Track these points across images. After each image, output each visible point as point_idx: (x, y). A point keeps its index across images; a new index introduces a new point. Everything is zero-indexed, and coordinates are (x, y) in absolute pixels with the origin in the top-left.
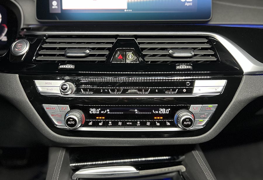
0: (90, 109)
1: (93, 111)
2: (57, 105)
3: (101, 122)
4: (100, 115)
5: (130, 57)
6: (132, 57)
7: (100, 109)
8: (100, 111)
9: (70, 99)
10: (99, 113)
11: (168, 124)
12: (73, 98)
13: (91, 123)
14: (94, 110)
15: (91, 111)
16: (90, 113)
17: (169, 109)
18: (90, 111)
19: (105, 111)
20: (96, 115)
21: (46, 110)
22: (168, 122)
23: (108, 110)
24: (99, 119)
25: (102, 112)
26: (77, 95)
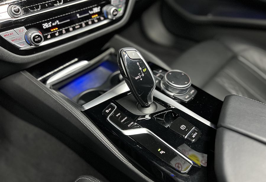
0: (43, 25)
2: (13, 30)
3: (56, 33)
4: (53, 27)
7: (51, 22)
8: (51, 24)
9: (22, 20)
10: (51, 26)
11: (102, 19)
12: (25, 19)
13: (49, 36)
14: (46, 25)
15: (45, 26)
16: (44, 28)
19: (55, 23)
20: (49, 29)
21: (4, 37)
23: (58, 21)
24: (54, 31)
25: (53, 24)
26: (28, 15)
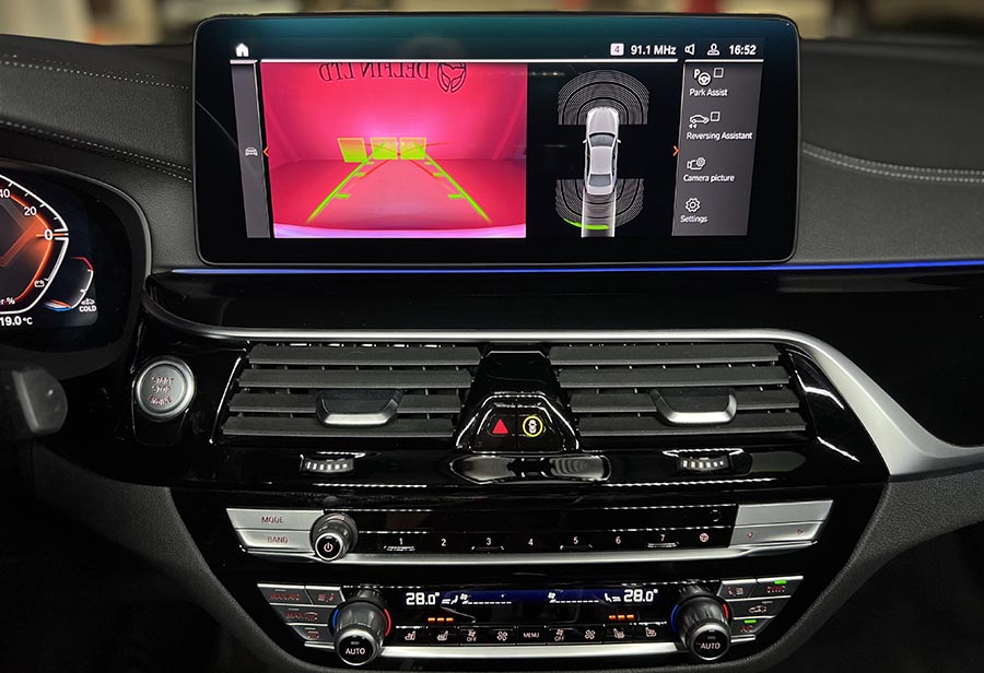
1: (416, 598)
3: (442, 631)
4: (440, 609)
5: (533, 428)
6: (538, 428)
7: (436, 595)
8: (439, 600)
10: (434, 603)
11: (651, 633)
13: (411, 637)
14: (420, 596)
16: (408, 603)
17: (656, 591)
18: (408, 600)
19: (453, 599)
20: (426, 610)
22: (650, 627)
23: (464, 596)
24: (436, 623)
25: (445, 601)
